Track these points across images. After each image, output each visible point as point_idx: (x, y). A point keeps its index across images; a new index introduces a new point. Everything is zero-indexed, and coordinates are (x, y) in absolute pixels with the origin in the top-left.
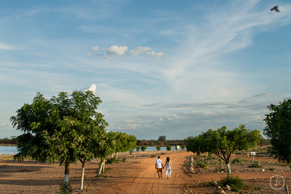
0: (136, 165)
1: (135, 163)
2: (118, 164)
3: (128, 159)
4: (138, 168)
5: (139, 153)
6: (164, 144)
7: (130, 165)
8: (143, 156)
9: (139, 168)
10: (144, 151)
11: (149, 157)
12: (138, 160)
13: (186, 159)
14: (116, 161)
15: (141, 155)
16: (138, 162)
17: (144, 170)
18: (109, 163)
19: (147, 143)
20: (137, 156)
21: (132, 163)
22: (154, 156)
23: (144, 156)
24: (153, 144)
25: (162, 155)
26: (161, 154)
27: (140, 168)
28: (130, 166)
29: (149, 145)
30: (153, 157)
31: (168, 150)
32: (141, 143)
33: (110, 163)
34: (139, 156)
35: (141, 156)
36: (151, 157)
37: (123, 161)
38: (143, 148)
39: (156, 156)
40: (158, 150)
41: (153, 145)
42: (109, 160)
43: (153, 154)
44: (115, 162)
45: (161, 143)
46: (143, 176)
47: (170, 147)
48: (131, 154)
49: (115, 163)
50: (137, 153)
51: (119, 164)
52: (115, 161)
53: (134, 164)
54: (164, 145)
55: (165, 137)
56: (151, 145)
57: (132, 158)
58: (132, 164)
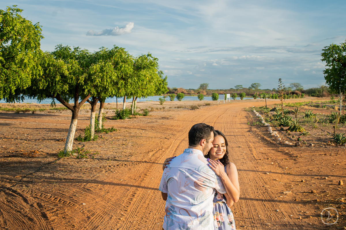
0: (165, 121)
1: (165, 118)
2: (135, 119)
3: (156, 111)
4: (167, 129)
5: (173, 103)
6: (206, 92)
7: (154, 122)
8: (178, 107)
9: (170, 129)
10: (180, 101)
11: (188, 109)
12: (171, 113)
13: (246, 113)
14: (133, 115)
15: (177, 106)
16: (170, 116)
17: (178, 134)
18: (119, 119)
19: (185, 92)
20: (170, 108)
21: (160, 119)
22: (195, 107)
23: (180, 108)
24: (193, 92)
25: (207, 106)
26: (205, 105)
27: (172, 128)
28: (155, 124)
29: (188, 94)
30: (194, 109)
31: (214, 100)
32: (178, 91)
33: (121, 118)
34: (173, 107)
35: (176, 108)
36: (191, 109)
37: (144, 115)
38: (180, 96)
39: (199, 107)
40: (200, 100)
41: (192, 94)
42: (120, 113)
43: (194, 105)
44: (131, 116)
45: (203, 92)
46: (175, 151)
47: (216, 96)
48: (161, 104)
49: (130, 118)
50: (170, 103)
51: (135, 121)
52: (131, 114)
53: (162, 120)
54: (207, 94)
55: (208, 85)
56: (190, 94)
57: (162, 110)
58: (159, 121)
